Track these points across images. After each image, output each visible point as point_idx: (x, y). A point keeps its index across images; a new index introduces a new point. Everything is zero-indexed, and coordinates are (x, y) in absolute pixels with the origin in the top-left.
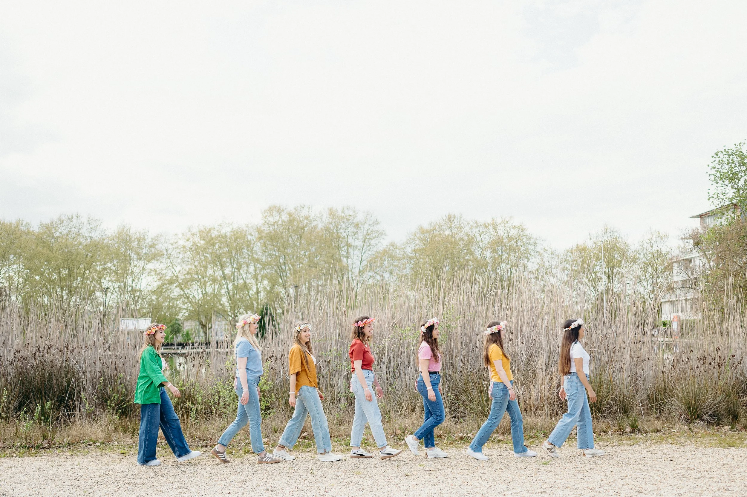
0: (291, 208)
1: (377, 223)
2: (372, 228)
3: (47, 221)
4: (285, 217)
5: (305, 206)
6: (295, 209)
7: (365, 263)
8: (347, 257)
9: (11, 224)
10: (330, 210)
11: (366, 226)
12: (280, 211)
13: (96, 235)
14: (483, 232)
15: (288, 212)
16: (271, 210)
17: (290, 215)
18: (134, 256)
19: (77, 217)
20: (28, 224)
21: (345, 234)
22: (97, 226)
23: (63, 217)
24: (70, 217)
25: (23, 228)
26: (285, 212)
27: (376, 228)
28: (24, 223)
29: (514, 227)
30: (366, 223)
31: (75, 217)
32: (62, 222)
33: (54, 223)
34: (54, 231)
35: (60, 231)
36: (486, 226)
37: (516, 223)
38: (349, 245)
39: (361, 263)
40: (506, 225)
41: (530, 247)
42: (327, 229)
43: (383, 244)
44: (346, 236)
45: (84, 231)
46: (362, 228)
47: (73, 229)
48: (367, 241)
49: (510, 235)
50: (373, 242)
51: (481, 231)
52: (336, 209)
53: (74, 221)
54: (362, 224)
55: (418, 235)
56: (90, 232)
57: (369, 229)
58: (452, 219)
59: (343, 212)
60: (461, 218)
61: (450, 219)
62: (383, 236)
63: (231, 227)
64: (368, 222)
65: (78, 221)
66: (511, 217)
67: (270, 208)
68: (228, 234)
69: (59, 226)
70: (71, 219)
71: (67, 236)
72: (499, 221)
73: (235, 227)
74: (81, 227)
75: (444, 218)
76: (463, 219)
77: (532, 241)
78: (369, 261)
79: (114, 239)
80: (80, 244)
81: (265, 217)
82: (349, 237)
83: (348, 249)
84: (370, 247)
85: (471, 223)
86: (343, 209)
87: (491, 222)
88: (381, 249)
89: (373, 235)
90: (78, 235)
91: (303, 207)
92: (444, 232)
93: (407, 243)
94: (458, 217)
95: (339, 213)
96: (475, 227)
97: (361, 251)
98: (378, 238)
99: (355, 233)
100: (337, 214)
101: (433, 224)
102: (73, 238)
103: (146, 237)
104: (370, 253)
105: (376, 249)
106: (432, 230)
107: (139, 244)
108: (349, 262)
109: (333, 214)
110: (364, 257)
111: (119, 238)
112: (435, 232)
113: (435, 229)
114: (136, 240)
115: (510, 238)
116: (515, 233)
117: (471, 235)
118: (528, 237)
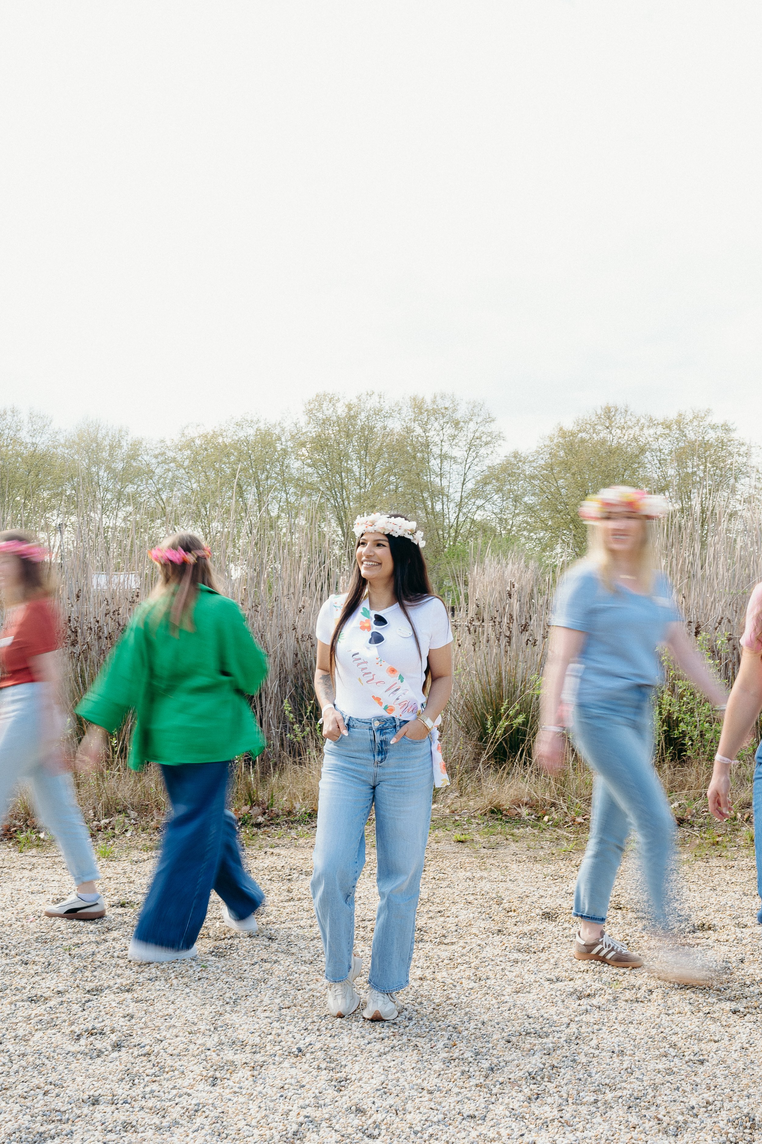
0: (351, 397)
1: (489, 420)
2: (481, 428)
4: (341, 411)
5: (373, 393)
6: (359, 398)
7: (470, 485)
8: (441, 476)
10: (414, 399)
11: (472, 426)
12: (334, 401)
13: (43, 442)
14: (661, 436)
15: (347, 403)
16: (320, 400)
17: (349, 407)
18: (104, 474)
19: (13, 412)
21: (437, 439)
22: (44, 426)
26: (342, 402)
27: (487, 428)
29: (714, 427)
30: (471, 420)
31: (9, 413)
36: (667, 425)
37: (716, 419)
38: (443, 457)
39: (463, 484)
40: (701, 424)
41: (739, 459)
42: (409, 430)
43: (500, 454)
44: (439, 442)
45: (24, 436)
46: (465, 429)
47: (7, 431)
48: (473, 448)
49: (706, 438)
50: (483, 451)
51: (658, 433)
52: (423, 399)
53: (9, 417)
54: (465, 422)
55: (555, 441)
56: (33, 436)
57: (477, 431)
58: (612, 414)
59: (434, 402)
60: (626, 411)
61: (609, 414)
62: (500, 442)
63: (256, 427)
64: (474, 418)
65: (15, 418)
66: (708, 412)
67: (317, 396)
68: (252, 438)
73: (262, 426)
74: (19, 428)
75: (599, 412)
76: (629, 413)
77: (743, 449)
78: (477, 482)
79: (71, 447)
80: (19, 455)
81: (311, 411)
82: (443, 443)
83: (441, 462)
84: (477, 459)
85: (642, 421)
86: (435, 398)
87: (675, 418)
88: (498, 461)
89: (484, 439)
90: (15, 440)
91: (370, 395)
92: (598, 434)
93: (537, 452)
94: (623, 411)
95: (428, 404)
96: (649, 426)
97: (463, 465)
98: (492, 445)
99: (454, 437)
100: (425, 406)
101: (580, 422)
102: (7, 446)
103: (124, 443)
104: (479, 469)
105: (488, 462)
106: (580, 431)
107: (111, 455)
108: (445, 483)
109: (418, 406)
110: (469, 476)
111: (79, 444)
112: (584, 435)
113: (584, 431)
114: (108, 448)
115: (706, 445)
116: (714, 436)
117: (643, 440)
118: (736, 443)
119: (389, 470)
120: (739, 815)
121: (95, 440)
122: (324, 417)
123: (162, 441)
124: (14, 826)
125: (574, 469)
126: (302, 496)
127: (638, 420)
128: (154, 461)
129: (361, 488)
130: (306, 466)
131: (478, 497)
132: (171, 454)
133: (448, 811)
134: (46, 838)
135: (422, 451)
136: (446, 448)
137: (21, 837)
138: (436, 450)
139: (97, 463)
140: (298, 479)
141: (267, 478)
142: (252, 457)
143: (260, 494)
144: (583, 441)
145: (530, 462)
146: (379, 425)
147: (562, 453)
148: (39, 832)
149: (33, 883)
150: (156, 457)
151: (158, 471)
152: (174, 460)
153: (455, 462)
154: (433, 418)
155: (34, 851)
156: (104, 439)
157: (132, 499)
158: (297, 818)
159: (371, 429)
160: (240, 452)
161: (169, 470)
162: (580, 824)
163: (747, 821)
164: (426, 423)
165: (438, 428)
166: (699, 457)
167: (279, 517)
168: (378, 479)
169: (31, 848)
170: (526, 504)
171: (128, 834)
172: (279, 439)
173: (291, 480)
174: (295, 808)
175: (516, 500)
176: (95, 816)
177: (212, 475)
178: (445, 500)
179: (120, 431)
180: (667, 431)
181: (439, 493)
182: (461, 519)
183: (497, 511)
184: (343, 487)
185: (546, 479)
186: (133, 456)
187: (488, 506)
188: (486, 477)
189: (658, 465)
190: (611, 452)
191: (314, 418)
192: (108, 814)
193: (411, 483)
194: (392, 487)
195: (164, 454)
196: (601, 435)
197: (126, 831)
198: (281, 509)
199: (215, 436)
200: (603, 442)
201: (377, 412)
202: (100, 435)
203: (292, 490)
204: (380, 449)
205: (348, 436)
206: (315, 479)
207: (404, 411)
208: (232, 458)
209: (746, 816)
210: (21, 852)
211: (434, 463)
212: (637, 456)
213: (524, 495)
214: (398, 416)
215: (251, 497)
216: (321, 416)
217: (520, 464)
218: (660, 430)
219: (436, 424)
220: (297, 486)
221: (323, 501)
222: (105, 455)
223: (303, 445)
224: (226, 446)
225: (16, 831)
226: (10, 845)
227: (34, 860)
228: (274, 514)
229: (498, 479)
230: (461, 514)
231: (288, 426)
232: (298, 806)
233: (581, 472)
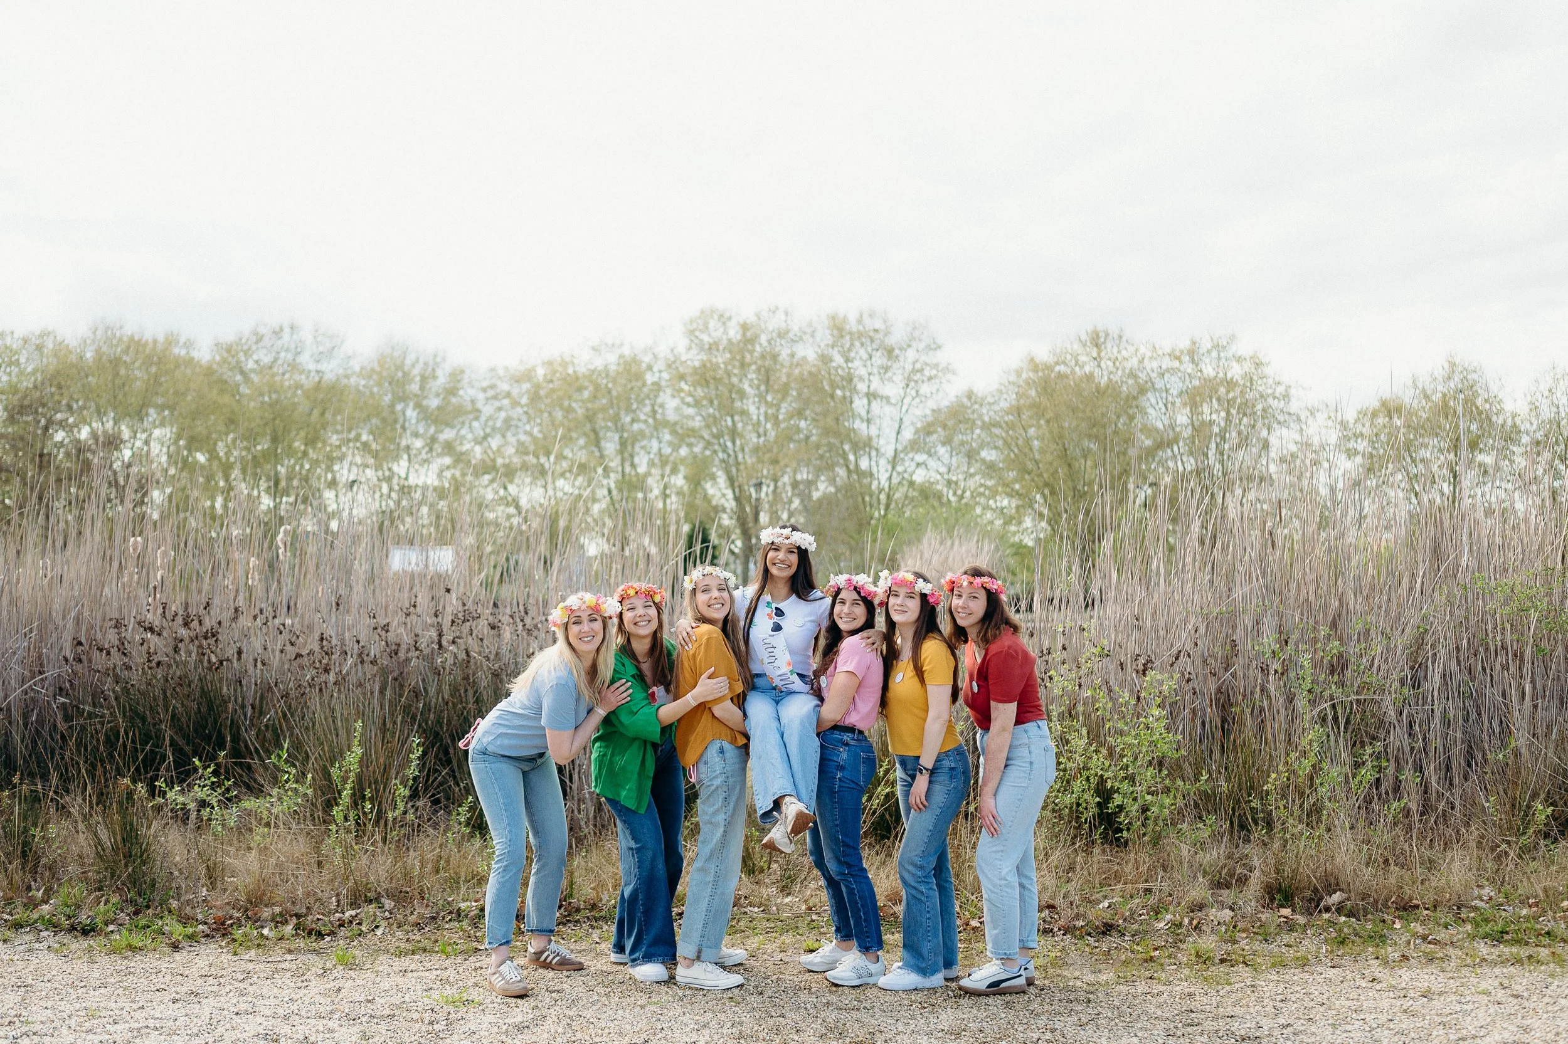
0: (747, 314)
1: (934, 347)
2: (923, 358)
3: (228, 336)
4: (734, 334)
5: (777, 308)
6: (758, 316)
7: (908, 434)
8: (869, 421)
9: (155, 342)
10: (833, 318)
11: (911, 354)
12: (724, 319)
13: (331, 370)
14: (1168, 370)
15: (741, 322)
16: (706, 315)
17: (745, 327)
18: (412, 414)
19: (292, 328)
20: (189, 344)
21: (863, 372)
22: (333, 348)
23: (262, 330)
24: (277, 329)
25: (179, 351)
26: (735, 320)
27: (931, 358)
28: (182, 340)
29: (1239, 359)
30: (909, 346)
31: (287, 330)
32: (260, 339)
33: (244, 341)
34: (243, 359)
35: (255, 357)
36: (1175, 356)
37: (1243, 348)
38: (871, 396)
39: (898, 433)
40: (1222, 355)
41: (1274, 403)
42: (825, 359)
43: (948, 393)
44: (866, 376)
45: (306, 360)
46: (901, 359)
47: (283, 355)
48: (912, 384)
49: (1229, 376)
50: (925, 389)
51: (1164, 367)
52: (845, 317)
53: (286, 336)
54: (901, 349)
55: (1024, 376)
56: (318, 361)
57: (917, 361)
58: (1102, 340)
59: (860, 321)
60: (1120, 337)
61: (1097, 340)
62: (949, 376)
63: (618, 352)
64: (914, 344)
65: (295, 337)
66: (1232, 338)
67: (702, 312)
68: (613, 368)
69: (254, 347)
70: (278, 333)
71: (271, 368)
72: (1206, 345)
73: (627, 351)
74: (299, 350)
75: (1084, 337)
76: (1124, 339)
77: (1280, 390)
78: (917, 432)
79: (370, 377)
80: (298, 386)
81: (692, 332)
82: (872, 378)
83: (869, 403)
84: (918, 400)
85: (1142, 350)
86: (861, 316)
87: (1188, 347)
88: (945, 403)
89: (927, 373)
90: (294, 366)
91: (774, 311)
92: (1082, 367)
93: (1000, 392)
94: (1116, 336)
95: (853, 326)
96: (1151, 358)
97: (898, 407)
98: (937, 381)
99: (887, 369)
100: (848, 327)
101: (1058, 351)
102: (283, 374)
103: (439, 373)
104: (919, 413)
105: (931, 404)
106: (1057, 363)
107: (422, 388)
108: (873, 431)
109: (838, 327)
110: (906, 422)
111: (380, 373)
112: (1062, 368)
113: (1064, 363)
114: (418, 378)
115: (1230, 384)
116: (1240, 372)
117: (1143, 376)
118: (1270, 381)
119: (800, 413)
120: (1186, 921)
121: (400, 367)
122: (711, 341)
123: (493, 370)
124: (231, 918)
125: (1050, 414)
126: (680, 447)
127: (1137, 350)
128: (481, 396)
129: (759, 436)
130: (685, 407)
131: (918, 451)
132: (505, 387)
133: (804, 907)
134: (271, 936)
135: (843, 388)
136: (876, 385)
137: (238, 933)
138: (862, 387)
139: (404, 399)
140: (676, 424)
141: (633, 421)
142: (614, 393)
143: (623, 444)
144: (1060, 376)
145: (990, 404)
146: (784, 354)
147: (1033, 393)
148: (262, 927)
149: (241, 999)
150: (484, 390)
151: (487, 410)
152: (508, 395)
153: (888, 403)
154: (857, 344)
155: (252, 954)
156: (413, 366)
157: (449, 447)
158: (603, 914)
159: (775, 357)
160: (597, 387)
161: (500, 409)
162: (975, 929)
163: (1196, 927)
164: (849, 350)
165: (865, 356)
166: (1219, 400)
167: (648, 474)
168: (783, 426)
169: (249, 948)
170: (983, 461)
171: (379, 932)
172: (650, 368)
173: (666, 424)
174: (601, 900)
175: (971, 455)
176: (338, 906)
177: (559, 415)
178: (874, 453)
179: (435, 356)
180: (1176, 364)
181: (864, 445)
182: (895, 480)
183: (943, 470)
184: (734, 434)
185: (1011, 426)
186: (451, 391)
187: (931, 463)
188: (929, 425)
189: (1164, 409)
190: (1100, 392)
191: (697, 341)
192: (354, 904)
193: (827, 432)
194: (801, 436)
195: (493, 387)
196: (1087, 369)
197: (377, 927)
198: (652, 464)
199: (564, 364)
200: (1090, 377)
201: (782, 334)
202: (408, 362)
203: (667, 437)
204: (786, 386)
205: (743, 365)
206: (698, 423)
207: (819, 335)
208: (586, 394)
209: (1195, 922)
210: (235, 954)
211: (859, 404)
212: (1135, 398)
213: (982, 446)
214: (811, 340)
215: (610, 446)
216: (706, 338)
217: (976, 406)
218: (1167, 363)
219: (862, 352)
220: (673, 432)
221: (708, 453)
222: (415, 387)
223: (682, 377)
224: (577, 379)
225: (232, 925)
226: (223, 944)
227: (250, 966)
228: (642, 469)
229: (945, 427)
230: (895, 474)
231: (663, 350)
232: (605, 897)
233: (1057, 417)
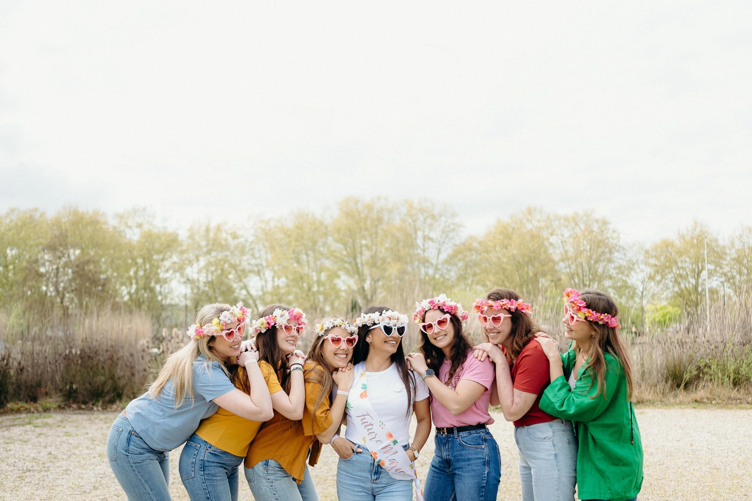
0: (367, 200)
1: (454, 215)
2: (450, 220)
4: (361, 208)
5: (381, 197)
6: (372, 201)
7: (443, 257)
8: (424, 250)
10: (407, 201)
11: (443, 219)
12: (357, 202)
15: (365, 203)
16: (348, 200)
17: (367, 205)
23: (137, 208)
24: (144, 207)
26: (362, 202)
27: (453, 220)
29: (597, 221)
30: (443, 215)
32: (136, 211)
33: (128, 212)
36: (566, 219)
38: (426, 238)
39: (439, 255)
40: (588, 219)
41: (613, 241)
42: (404, 221)
43: (461, 237)
44: (423, 228)
45: (158, 222)
46: (439, 221)
48: (445, 233)
50: (451, 235)
52: (413, 201)
54: (439, 216)
55: (497, 229)
56: (164, 222)
57: (447, 222)
58: (533, 211)
59: (420, 203)
60: (541, 211)
61: (530, 212)
62: (462, 229)
64: (445, 214)
66: (593, 211)
67: (346, 198)
70: (144, 209)
72: (581, 214)
74: (155, 216)
75: (524, 210)
76: (543, 211)
77: (615, 235)
78: (448, 256)
81: (342, 207)
82: (425, 229)
83: (424, 241)
84: (447, 240)
85: (551, 216)
86: (420, 200)
87: (572, 215)
88: (460, 242)
89: (451, 227)
91: (380, 199)
92: (524, 226)
94: (539, 210)
95: (416, 205)
96: (555, 220)
97: (438, 243)
98: (456, 231)
99: (432, 225)
100: (414, 205)
101: (512, 217)
104: (448, 246)
105: (454, 242)
106: (512, 223)
108: (426, 254)
109: (410, 206)
110: (443, 249)
112: (514, 225)
113: (515, 222)
116: (596, 227)
118: (611, 231)
127: (549, 216)
131: (449, 264)
135: (412, 234)
136: (427, 232)
138: (421, 234)
144: (514, 229)
146: (386, 218)
153: (433, 242)
154: (419, 214)
159: (380, 220)
165: (423, 220)
180: (567, 223)
187: (454, 269)
201: (384, 209)
207: (401, 210)
214: (397, 212)
218: (563, 223)
219: (421, 217)
224: (288, 230)
231: (328, 217)
